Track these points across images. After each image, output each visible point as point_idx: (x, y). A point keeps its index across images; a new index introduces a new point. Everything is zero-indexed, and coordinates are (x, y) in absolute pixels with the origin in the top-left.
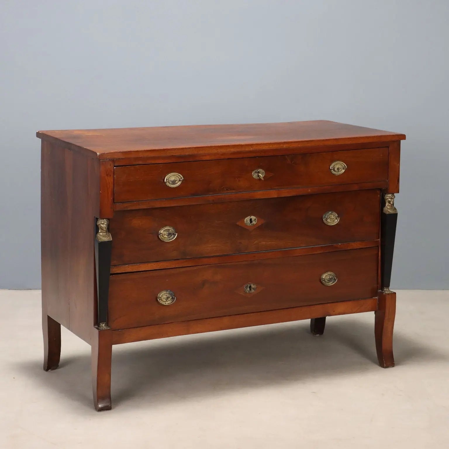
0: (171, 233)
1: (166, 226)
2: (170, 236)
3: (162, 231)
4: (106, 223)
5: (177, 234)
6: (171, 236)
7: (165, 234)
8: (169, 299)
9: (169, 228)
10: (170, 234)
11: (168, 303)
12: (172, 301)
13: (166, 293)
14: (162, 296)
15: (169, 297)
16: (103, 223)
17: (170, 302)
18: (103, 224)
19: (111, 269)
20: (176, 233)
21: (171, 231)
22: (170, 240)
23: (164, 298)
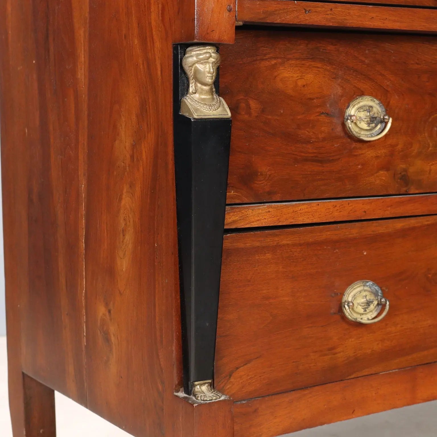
0: (376, 115)
1: (362, 94)
2: (373, 125)
3: (352, 111)
4: (212, 60)
5: (391, 120)
6: (376, 126)
7: (361, 119)
8: (372, 307)
9: (371, 103)
10: (373, 120)
11: (368, 319)
12: (378, 311)
13: (365, 291)
14: (354, 297)
15: (372, 302)
16: (202, 59)
17: (373, 316)
18: (205, 61)
19: (227, 216)
20: (389, 117)
21: (375, 110)
22: (372, 136)
23: (358, 304)
